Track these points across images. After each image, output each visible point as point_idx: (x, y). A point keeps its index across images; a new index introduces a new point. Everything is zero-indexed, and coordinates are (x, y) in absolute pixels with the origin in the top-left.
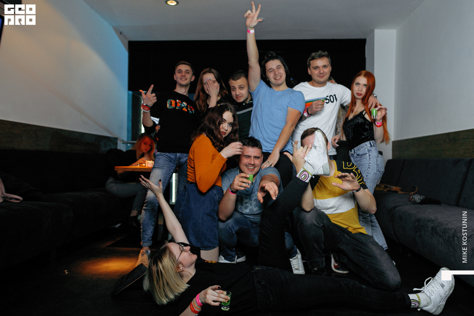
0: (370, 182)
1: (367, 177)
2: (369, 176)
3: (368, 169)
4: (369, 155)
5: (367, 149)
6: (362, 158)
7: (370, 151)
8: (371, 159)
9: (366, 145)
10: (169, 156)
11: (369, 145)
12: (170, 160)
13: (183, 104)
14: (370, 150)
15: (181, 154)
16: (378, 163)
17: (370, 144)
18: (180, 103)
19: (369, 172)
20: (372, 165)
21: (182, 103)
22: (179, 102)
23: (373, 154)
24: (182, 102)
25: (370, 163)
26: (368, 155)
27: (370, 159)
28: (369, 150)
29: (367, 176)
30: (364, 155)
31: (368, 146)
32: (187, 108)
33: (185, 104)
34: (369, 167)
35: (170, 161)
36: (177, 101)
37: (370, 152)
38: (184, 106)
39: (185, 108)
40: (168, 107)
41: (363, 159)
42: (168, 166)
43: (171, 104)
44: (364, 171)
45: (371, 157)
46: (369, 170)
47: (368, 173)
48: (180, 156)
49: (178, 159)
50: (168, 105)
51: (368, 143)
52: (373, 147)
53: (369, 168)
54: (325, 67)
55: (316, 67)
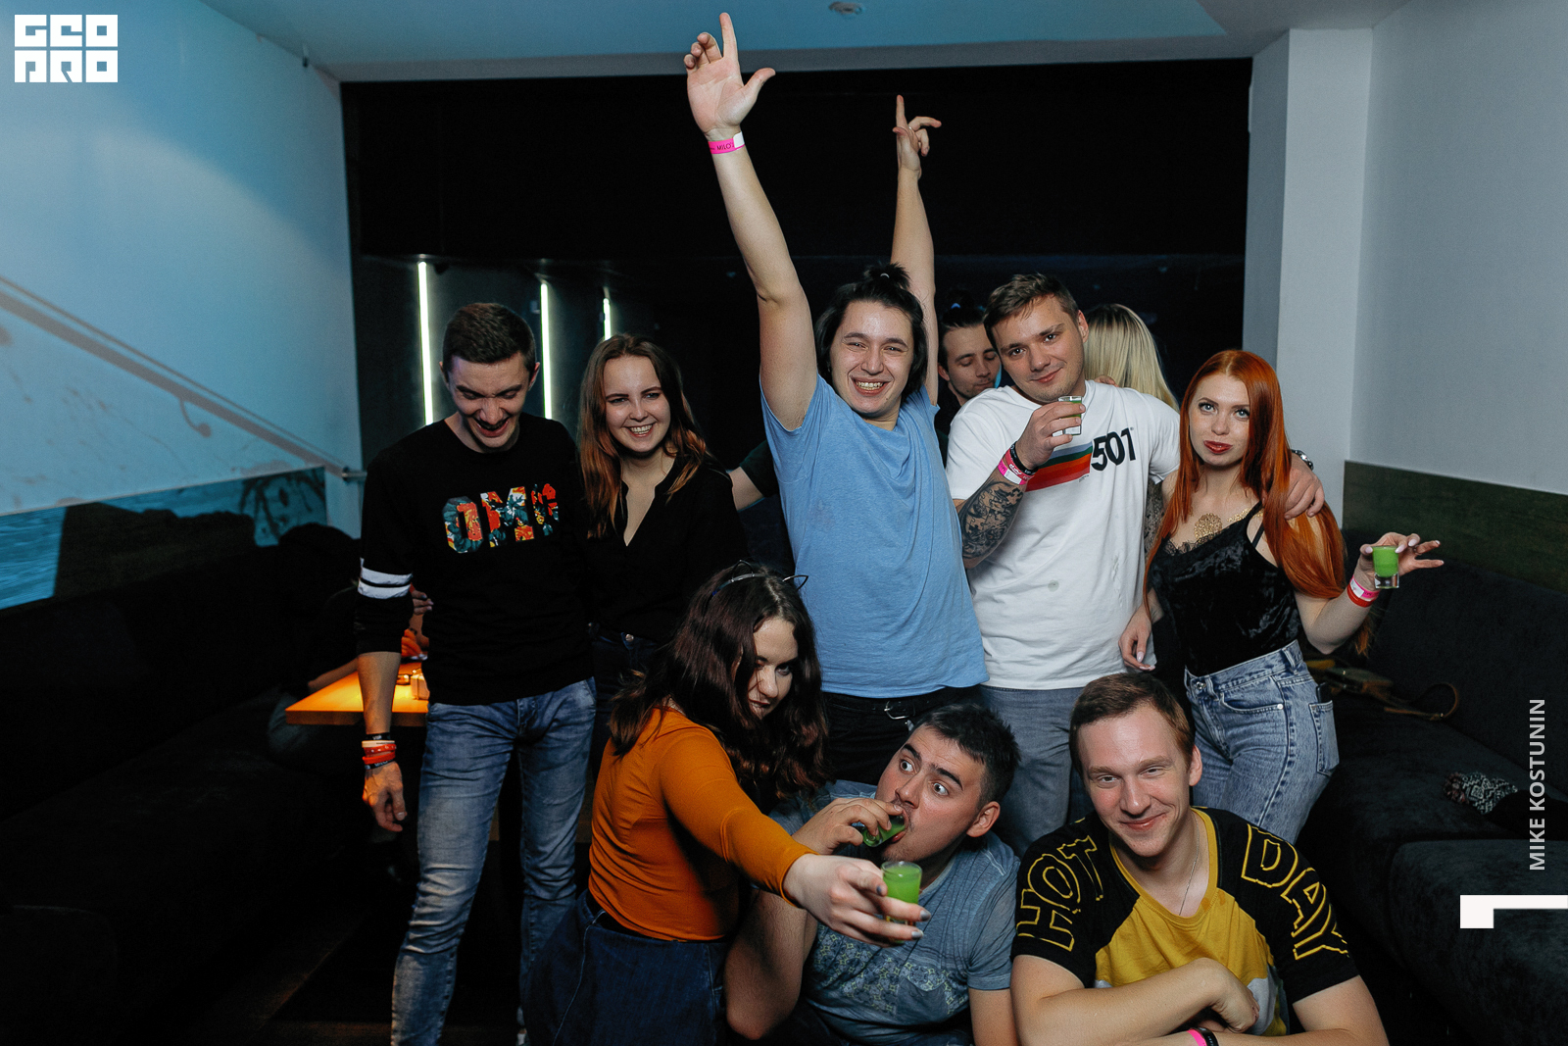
0: (1286, 817)
1: (1278, 800)
2: (1285, 796)
3: (1286, 769)
4: (1286, 709)
5: (1273, 683)
6: (1255, 718)
7: (1288, 693)
8: (1294, 727)
9: (1270, 667)
10: (486, 716)
11: (1280, 667)
12: (493, 729)
13: (513, 505)
14: (1289, 689)
15: (531, 698)
16: (1320, 742)
17: (1285, 660)
18: (498, 505)
19: (1288, 779)
20: (1299, 752)
21: (504, 505)
22: (493, 502)
23: (1299, 701)
24: (504, 495)
25: (1292, 745)
26: (1280, 706)
27: (1291, 725)
28: (1284, 689)
29: (1279, 793)
30: (1262, 709)
31: (1274, 668)
32: (532, 521)
33: (517, 495)
34: (1289, 759)
35: (495, 734)
36: (484, 497)
37: (1287, 698)
38: (518, 507)
39: (520, 523)
40: (452, 545)
41: (1258, 722)
42: (488, 762)
43: (463, 531)
44: (1266, 774)
45: (1293, 717)
46: (1287, 773)
47: (1283, 783)
48: (529, 706)
49: (522, 719)
50: (451, 536)
51: (1272, 657)
52: (1295, 672)
53: (1290, 763)
54: (1046, 336)
55: (1012, 346)
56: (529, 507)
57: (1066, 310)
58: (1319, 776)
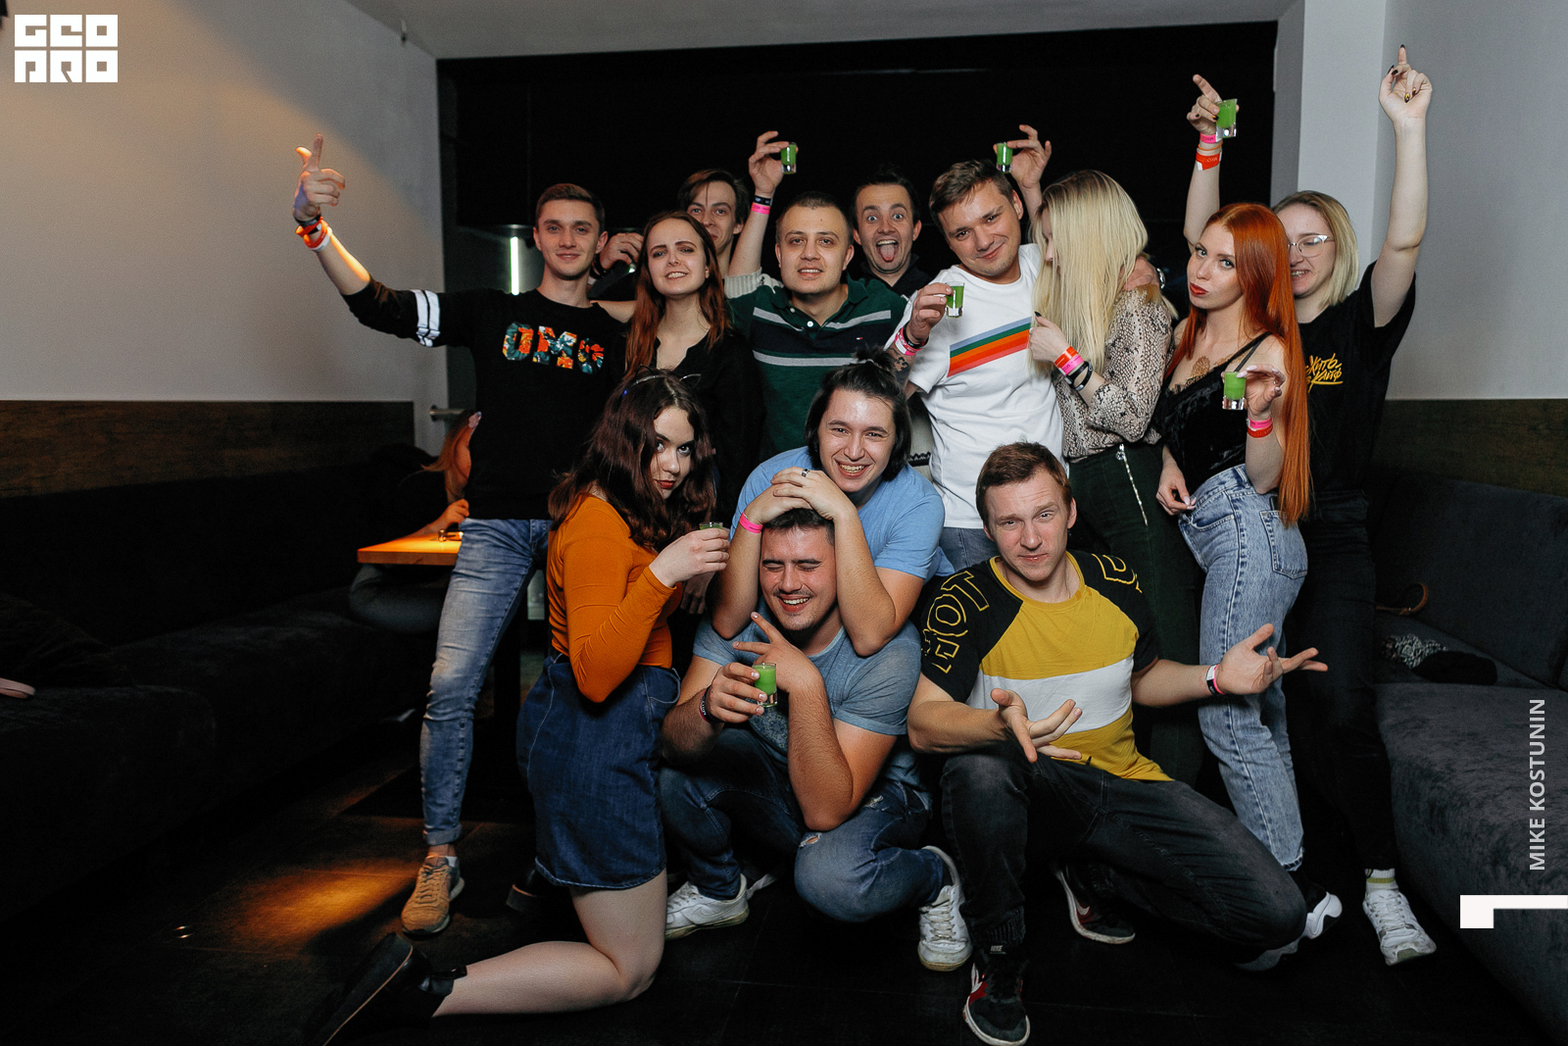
0: (1250, 615)
1: (1239, 600)
2: (1244, 595)
3: (1240, 570)
4: (1237, 519)
5: (1225, 496)
6: (1215, 532)
7: (1237, 504)
8: (1245, 532)
9: (1223, 483)
10: (503, 530)
11: (1232, 483)
12: (508, 544)
13: (562, 342)
14: (1239, 500)
15: (543, 521)
16: (1272, 544)
17: (1237, 477)
18: (550, 338)
19: (1243, 579)
20: (1250, 553)
21: (556, 340)
22: (547, 335)
23: (1249, 509)
24: (558, 334)
25: (1243, 547)
26: (1233, 517)
27: (1242, 530)
28: (1233, 501)
29: (1237, 593)
30: (1217, 523)
31: (1226, 485)
32: (574, 356)
33: (569, 338)
34: (1241, 560)
35: (511, 548)
36: (542, 329)
37: (1236, 508)
38: (566, 346)
39: (565, 355)
40: (505, 352)
41: (1217, 535)
42: (501, 568)
43: (517, 344)
44: (1224, 578)
45: (1243, 524)
46: (1242, 573)
47: (1239, 583)
48: (541, 528)
49: (534, 538)
50: (506, 345)
51: (1226, 475)
52: (1247, 486)
53: (1243, 563)
54: (989, 218)
55: (959, 230)
56: (576, 347)
57: (1003, 192)
58: (1277, 576)
